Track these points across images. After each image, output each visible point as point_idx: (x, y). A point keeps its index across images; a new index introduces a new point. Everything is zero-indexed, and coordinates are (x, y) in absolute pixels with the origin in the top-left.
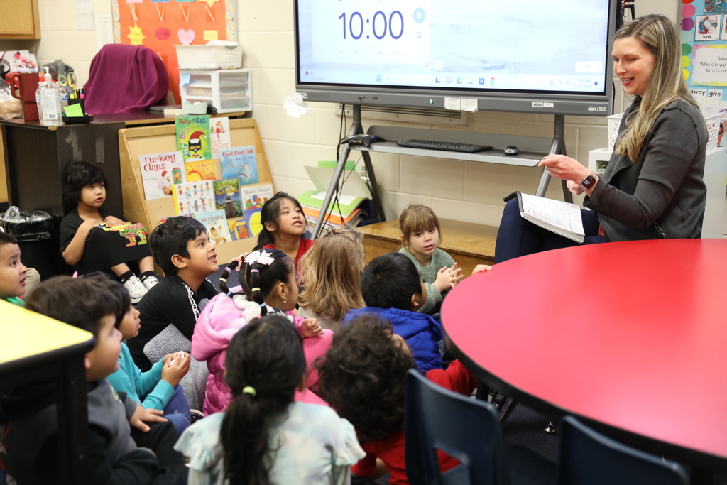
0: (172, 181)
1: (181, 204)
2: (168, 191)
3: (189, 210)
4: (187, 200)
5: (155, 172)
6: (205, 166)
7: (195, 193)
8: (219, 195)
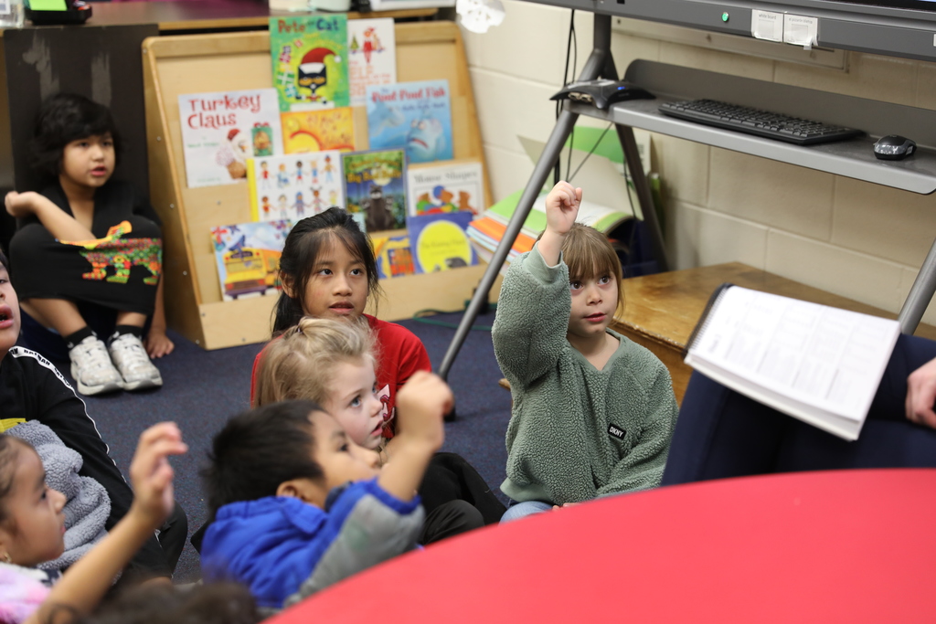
0: (250, 150)
1: (265, 199)
2: (239, 169)
3: (284, 212)
4: (280, 192)
5: (211, 129)
6: (331, 121)
7: (300, 177)
8: (356, 183)
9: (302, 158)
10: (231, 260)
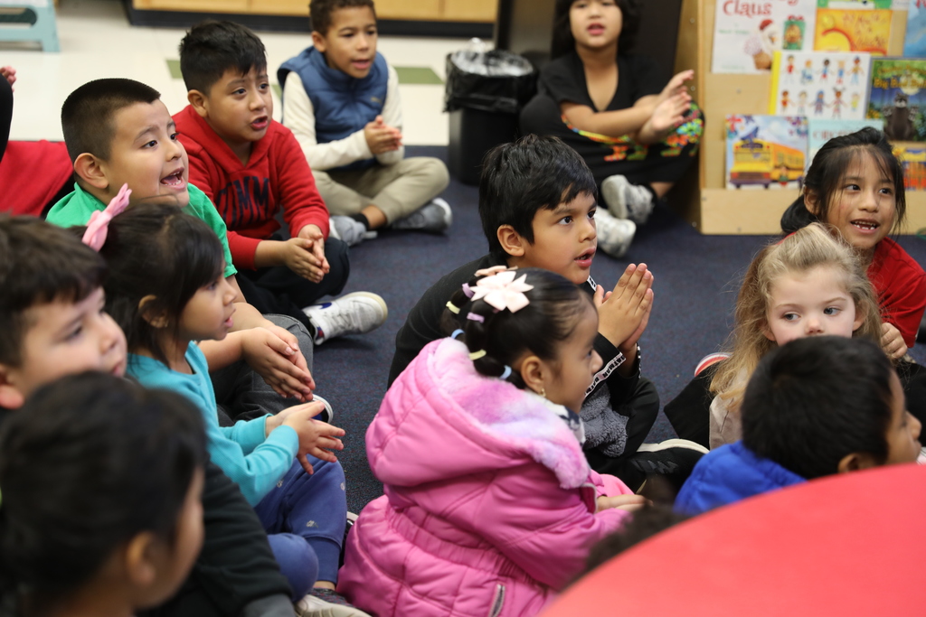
0: (780, 42)
1: (785, 94)
2: (764, 61)
3: (802, 109)
4: (801, 88)
5: (745, 18)
6: (868, 22)
7: (825, 75)
8: (881, 89)
9: (831, 56)
10: (741, 150)
